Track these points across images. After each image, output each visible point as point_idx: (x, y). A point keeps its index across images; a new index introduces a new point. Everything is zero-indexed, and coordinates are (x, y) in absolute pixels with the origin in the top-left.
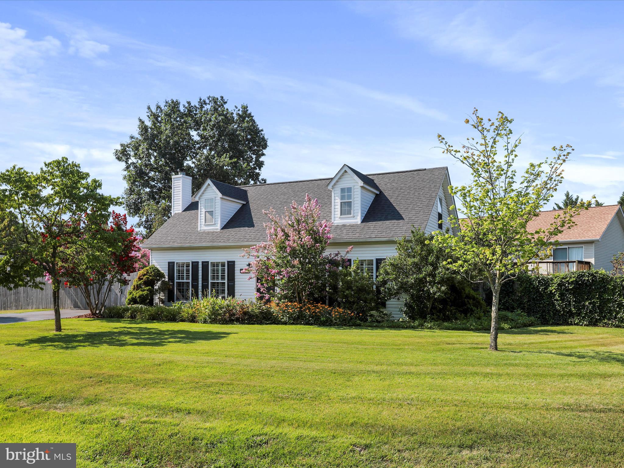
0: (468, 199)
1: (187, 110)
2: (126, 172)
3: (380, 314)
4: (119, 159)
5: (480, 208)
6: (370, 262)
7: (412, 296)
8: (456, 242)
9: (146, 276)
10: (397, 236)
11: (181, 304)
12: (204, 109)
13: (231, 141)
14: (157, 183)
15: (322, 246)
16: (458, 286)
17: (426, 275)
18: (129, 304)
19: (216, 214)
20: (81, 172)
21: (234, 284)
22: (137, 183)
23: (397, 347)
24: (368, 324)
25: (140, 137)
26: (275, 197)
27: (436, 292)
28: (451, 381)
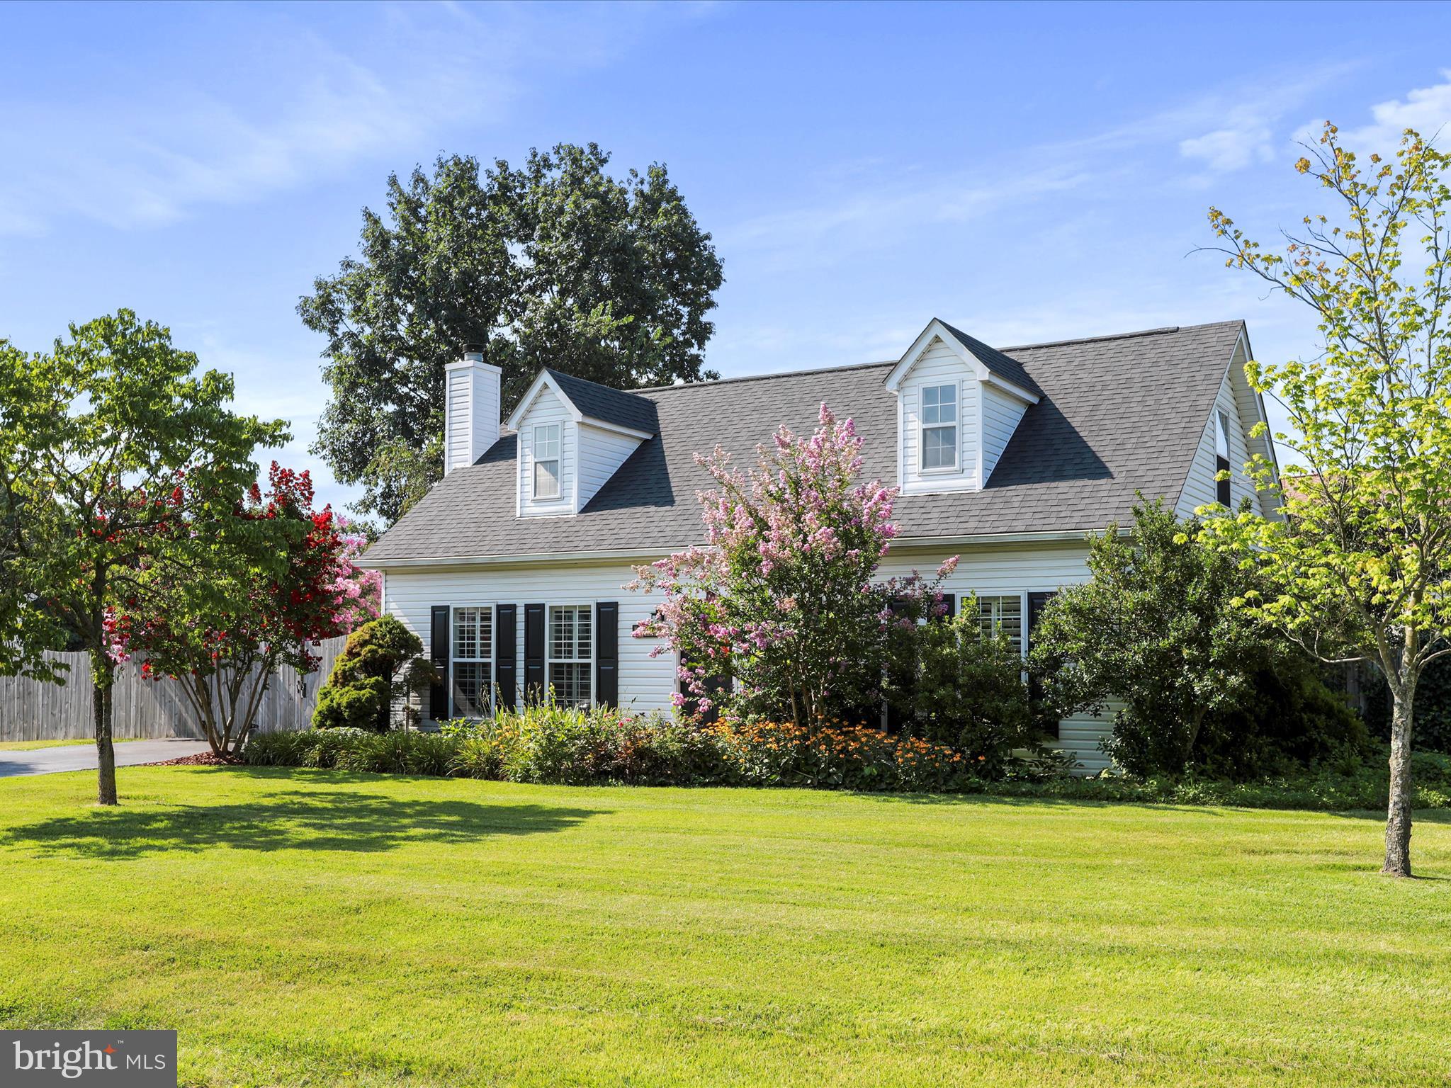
0: (1309, 404)
1: (496, 186)
2: (332, 359)
3: (1040, 756)
4: (311, 323)
5: (1347, 430)
6: (1011, 605)
7: (1139, 702)
8: (1270, 537)
9: (369, 647)
10: (1092, 525)
11: (464, 726)
12: (543, 182)
13: (619, 267)
14: (414, 390)
15: (865, 557)
16: (1280, 673)
17: (1178, 640)
18: (319, 727)
19: (567, 470)
20: (172, 352)
21: (616, 670)
22: (360, 391)
23: (1087, 861)
24: (1002, 787)
25: (368, 264)
26: (736, 420)
27: (1212, 692)
28: (1259, 983)
